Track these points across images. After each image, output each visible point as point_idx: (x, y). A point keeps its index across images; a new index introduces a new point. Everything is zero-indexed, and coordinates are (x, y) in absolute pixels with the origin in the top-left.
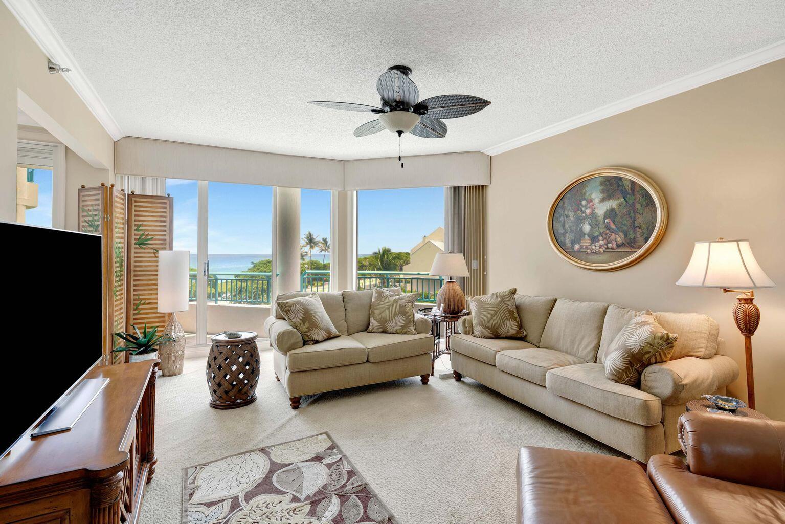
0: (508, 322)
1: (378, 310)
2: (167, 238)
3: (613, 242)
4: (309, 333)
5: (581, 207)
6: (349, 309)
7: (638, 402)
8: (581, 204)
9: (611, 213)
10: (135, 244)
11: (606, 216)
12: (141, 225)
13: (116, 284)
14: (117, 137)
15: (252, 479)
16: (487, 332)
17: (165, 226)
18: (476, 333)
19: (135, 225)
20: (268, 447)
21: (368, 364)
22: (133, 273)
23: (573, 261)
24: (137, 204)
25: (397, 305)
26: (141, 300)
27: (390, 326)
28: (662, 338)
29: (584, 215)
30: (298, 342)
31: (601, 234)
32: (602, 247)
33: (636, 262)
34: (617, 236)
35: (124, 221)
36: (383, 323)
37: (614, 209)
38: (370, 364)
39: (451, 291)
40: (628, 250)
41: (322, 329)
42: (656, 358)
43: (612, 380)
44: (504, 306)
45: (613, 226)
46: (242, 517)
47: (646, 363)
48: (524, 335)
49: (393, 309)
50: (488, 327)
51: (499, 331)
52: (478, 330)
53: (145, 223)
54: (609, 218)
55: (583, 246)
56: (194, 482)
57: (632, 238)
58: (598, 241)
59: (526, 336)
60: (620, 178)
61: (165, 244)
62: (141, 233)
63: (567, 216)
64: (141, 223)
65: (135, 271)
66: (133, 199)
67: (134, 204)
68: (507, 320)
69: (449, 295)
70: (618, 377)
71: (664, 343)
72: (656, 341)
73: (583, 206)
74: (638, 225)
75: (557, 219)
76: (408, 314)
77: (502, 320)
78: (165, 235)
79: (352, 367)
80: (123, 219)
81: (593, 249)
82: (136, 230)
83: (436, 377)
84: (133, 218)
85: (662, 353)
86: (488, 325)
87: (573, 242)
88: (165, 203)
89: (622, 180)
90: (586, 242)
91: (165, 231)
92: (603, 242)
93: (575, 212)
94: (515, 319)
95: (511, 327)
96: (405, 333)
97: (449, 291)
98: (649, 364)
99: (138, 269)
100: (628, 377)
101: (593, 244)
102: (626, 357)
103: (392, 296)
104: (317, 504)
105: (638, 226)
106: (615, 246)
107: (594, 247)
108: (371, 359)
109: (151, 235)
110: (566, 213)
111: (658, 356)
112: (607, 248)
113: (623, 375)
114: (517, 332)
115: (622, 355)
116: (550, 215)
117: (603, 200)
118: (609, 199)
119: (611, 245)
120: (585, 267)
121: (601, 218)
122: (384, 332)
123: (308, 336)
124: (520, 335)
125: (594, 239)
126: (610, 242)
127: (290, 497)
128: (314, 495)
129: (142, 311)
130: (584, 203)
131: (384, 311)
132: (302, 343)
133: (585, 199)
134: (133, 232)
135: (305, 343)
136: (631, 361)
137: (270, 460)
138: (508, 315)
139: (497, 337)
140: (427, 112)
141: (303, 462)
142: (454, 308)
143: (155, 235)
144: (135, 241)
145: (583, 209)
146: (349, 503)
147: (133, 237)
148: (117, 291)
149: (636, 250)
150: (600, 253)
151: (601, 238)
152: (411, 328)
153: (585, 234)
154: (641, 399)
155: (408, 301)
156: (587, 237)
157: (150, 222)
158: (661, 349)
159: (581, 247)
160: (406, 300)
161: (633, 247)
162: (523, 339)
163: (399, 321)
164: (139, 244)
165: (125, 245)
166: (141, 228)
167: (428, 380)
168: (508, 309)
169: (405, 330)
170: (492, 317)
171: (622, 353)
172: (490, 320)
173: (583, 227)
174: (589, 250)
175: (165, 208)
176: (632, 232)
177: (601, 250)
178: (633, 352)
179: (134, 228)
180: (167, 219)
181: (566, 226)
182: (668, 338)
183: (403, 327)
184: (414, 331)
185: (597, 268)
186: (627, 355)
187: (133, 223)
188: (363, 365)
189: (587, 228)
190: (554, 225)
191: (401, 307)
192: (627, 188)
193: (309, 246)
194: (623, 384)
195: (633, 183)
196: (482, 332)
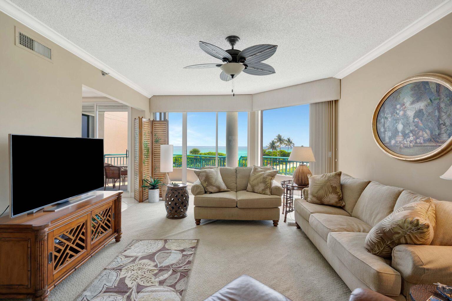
0: (330, 195)
1: (252, 179)
2: (166, 139)
3: (421, 138)
4: (207, 188)
5: (396, 110)
6: (238, 177)
7: (372, 271)
8: (396, 107)
9: (419, 114)
10: (154, 142)
11: (415, 117)
12: (156, 134)
13: (145, 159)
14: (150, 97)
15: (150, 251)
16: (315, 200)
17: (165, 134)
18: (309, 199)
19: (154, 134)
20: (168, 239)
21: (236, 209)
22: (154, 155)
23: (390, 153)
24: (155, 125)
25: (262, 177)
26: (157, 166)
27: (256, 189)
28: (411, 223)
29: (398, 116)
30: (201, 192)
31: (411, 131)
32: (412, 142)
33: (440, 155)
34: (424, 133)
35: (150, 132)
36: (253, 186)
37: (422, 109)
38: (237, 208)
39: (301, 171)
40: (434, 144)
41: (214, 186)
42: (406, 239)
43: (366, 249)
44: (328, 184)
45: (421, 125)
46: (131, 266)
47: (396, 242)
48: (343, 205)
49: (259, 179)
50: (316, 197)
51: (323, 200)
52: (310, 197)
53: (158, 133)
54: (418, 117)
55: (398, 141)
56: (130, 246)
57: (437, 134)
58: (409, 137)
59: (344, 206)
60: (427, 83)
61: (166, 142)
62: (157, 137)
63: (386, 118)
64: (156, 133)
65: (154, 154)
66: (154, 123)
67: (154, 125)
68: (330, 193)
69: (299, 173)
70: (371, 248)
71: (413, 228)
72: (406, 225)
73: (398, 109)
74: (442, 122)
75: (380, 120)
76: (267, 183)
77: (326, 193)
78: (165, 138)
79: (227, 209)
80: (149, 131)
81: (405, 144)
82: (155, 136)
83: (286, 224)
84: (154, 131)
85: (412, 236)
86: (316, 195)
87: (390, 138)
88: (165, 124)
89: (428, 84)
90: (400, 138)
91: (165, 136)
92: (412, 138)
93: (392, 114)
94: (336, 193)
95: (333, 198)
96: (264, 194)
97: (299, 171)
98: (399, 243)
99: (155, 153)
100: (379, 249)
101: (405, 140)
102: (379, 233)
103: (261, 171)
104: (162, 271)
105: (442, 124)
106: (422, 141)
107: (406, 142)
108: (238, 206)
109: (160, 138)
110: (385, 115)
111: (407, 238)
112: (416, 143)
113: (375, 247)
114: (336, 202)
115: (376, 231)
116: (374, 118)
117: (413, 103)
118: (418, 102)
119: (419, 140)
120: (398, 158)
121: (411, 119)
122: (254, 192)
123: (207, 189)
124: (339, 205)
125: (405, 136)
126: (417, 138)
127: (155, 264)
128: (164, 267)
129: (157, 171)
130: (398, 106)
131: (254, 180)
132: (204, 192)
133: (399, 104)
134: (154, 137)
135: (206, 192)
136: (382, 237)
137: (165, 245)
138: (331, 190)
139: (322, 204)
140: (245, 60)
141: (176, 250)
142: (302, 182)
143: (161, 138)
144: (154, 141)
145: (398, 112)
146: (174, 276)
147: (154, 139)
148: (145, 162)
149: (440, 144)
150: (410, 147)
151: (411, 135)
152: (268, 191)
153: (399, 132)
154: (375, 270)
155: (269, 175)
156: (400, 134)
157: (159, 131)
158: (410, 232)
159: (396, 142)
160: (267, 174)
161: (438, 142)
162: (342, 208)
163: (261, 187)
164: (156, 142)
165: (150, 142)
166: (156, 135)
167: (278, 224)
168: (331, 186)
169: (264, 192)
170: (319, 190)
171: (376, 230)
172: (317, 192)
173: (398, 126)
174: (402, 145)
175: (165, 126)
176: (437, 129)
177: (411, 144)
178: (385, 230)
179: (154, 135)
180: (166, 131)
181: (386, 126)
182: (417, 224)
183: (263, 190)
184: (269, 193)
185: (407, 159)
186: (379, 232)
187: (154, 133)
188: (234, 209)
189: (400, 127)
190: (378, 125)
191: (264, 178)
192: (433, 90)
193: (279, 143)
194: (374, 254)
195: (438, 86)
196: (311, 199)
